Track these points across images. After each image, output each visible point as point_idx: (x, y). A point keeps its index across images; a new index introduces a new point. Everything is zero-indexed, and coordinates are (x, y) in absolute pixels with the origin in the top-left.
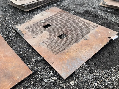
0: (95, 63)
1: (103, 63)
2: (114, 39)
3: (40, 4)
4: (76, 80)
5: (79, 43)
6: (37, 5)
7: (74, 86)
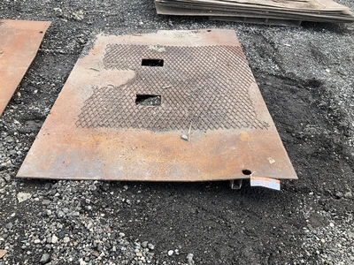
0: (128, 201)
1: (148, 216)
2: (254, 183)
3: (207, 11)
4: (37, 199)
5: (158, 135)
6: (200, 11)
7: (19, 204)
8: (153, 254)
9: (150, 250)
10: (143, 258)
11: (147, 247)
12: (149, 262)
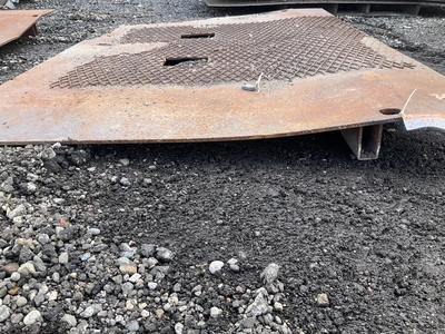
8: (166, 268)
9: (162, 261)
10: (136, 277)
11: (155, 254)
12: (152, 285)
